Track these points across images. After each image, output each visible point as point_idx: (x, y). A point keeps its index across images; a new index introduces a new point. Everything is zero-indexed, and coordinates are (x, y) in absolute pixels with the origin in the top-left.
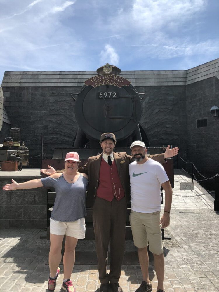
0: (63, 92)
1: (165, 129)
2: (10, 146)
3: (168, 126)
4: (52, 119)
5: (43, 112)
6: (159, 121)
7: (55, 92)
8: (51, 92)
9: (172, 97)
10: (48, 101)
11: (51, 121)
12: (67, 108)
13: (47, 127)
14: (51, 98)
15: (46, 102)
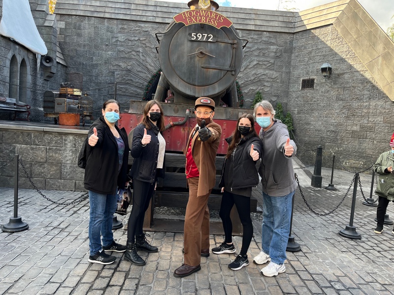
0: (137, 29)
1: (262, 88)
2: (69, 94)
3: (266, 84)
4: (120, 64)
5: (109, 53)
6: (256, 76)
7: (125, 27)
8: (120, 26)
9: (275, 47)
10: (117, 39)
11: (120, 66)
12: (141, 50)
13: (114, 73)
14: (119, 35)
15: (114, 40)
